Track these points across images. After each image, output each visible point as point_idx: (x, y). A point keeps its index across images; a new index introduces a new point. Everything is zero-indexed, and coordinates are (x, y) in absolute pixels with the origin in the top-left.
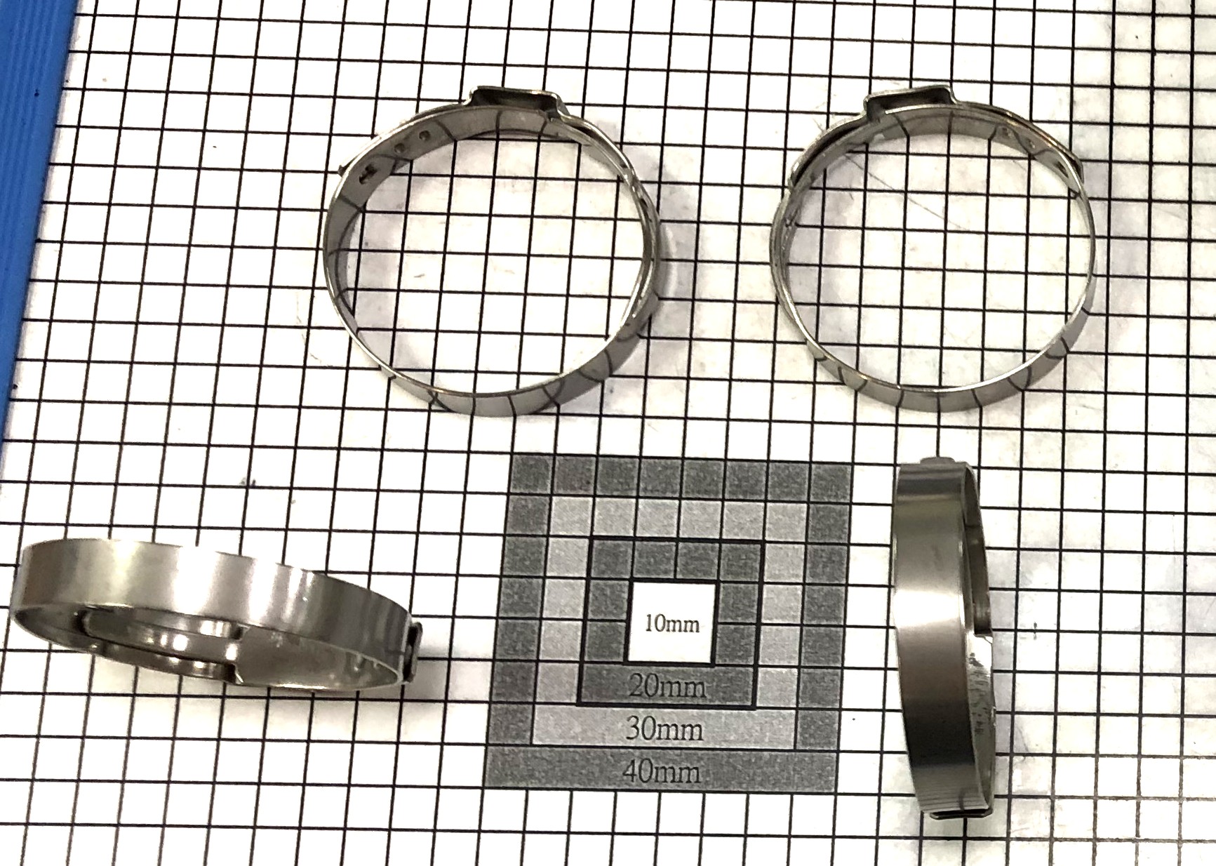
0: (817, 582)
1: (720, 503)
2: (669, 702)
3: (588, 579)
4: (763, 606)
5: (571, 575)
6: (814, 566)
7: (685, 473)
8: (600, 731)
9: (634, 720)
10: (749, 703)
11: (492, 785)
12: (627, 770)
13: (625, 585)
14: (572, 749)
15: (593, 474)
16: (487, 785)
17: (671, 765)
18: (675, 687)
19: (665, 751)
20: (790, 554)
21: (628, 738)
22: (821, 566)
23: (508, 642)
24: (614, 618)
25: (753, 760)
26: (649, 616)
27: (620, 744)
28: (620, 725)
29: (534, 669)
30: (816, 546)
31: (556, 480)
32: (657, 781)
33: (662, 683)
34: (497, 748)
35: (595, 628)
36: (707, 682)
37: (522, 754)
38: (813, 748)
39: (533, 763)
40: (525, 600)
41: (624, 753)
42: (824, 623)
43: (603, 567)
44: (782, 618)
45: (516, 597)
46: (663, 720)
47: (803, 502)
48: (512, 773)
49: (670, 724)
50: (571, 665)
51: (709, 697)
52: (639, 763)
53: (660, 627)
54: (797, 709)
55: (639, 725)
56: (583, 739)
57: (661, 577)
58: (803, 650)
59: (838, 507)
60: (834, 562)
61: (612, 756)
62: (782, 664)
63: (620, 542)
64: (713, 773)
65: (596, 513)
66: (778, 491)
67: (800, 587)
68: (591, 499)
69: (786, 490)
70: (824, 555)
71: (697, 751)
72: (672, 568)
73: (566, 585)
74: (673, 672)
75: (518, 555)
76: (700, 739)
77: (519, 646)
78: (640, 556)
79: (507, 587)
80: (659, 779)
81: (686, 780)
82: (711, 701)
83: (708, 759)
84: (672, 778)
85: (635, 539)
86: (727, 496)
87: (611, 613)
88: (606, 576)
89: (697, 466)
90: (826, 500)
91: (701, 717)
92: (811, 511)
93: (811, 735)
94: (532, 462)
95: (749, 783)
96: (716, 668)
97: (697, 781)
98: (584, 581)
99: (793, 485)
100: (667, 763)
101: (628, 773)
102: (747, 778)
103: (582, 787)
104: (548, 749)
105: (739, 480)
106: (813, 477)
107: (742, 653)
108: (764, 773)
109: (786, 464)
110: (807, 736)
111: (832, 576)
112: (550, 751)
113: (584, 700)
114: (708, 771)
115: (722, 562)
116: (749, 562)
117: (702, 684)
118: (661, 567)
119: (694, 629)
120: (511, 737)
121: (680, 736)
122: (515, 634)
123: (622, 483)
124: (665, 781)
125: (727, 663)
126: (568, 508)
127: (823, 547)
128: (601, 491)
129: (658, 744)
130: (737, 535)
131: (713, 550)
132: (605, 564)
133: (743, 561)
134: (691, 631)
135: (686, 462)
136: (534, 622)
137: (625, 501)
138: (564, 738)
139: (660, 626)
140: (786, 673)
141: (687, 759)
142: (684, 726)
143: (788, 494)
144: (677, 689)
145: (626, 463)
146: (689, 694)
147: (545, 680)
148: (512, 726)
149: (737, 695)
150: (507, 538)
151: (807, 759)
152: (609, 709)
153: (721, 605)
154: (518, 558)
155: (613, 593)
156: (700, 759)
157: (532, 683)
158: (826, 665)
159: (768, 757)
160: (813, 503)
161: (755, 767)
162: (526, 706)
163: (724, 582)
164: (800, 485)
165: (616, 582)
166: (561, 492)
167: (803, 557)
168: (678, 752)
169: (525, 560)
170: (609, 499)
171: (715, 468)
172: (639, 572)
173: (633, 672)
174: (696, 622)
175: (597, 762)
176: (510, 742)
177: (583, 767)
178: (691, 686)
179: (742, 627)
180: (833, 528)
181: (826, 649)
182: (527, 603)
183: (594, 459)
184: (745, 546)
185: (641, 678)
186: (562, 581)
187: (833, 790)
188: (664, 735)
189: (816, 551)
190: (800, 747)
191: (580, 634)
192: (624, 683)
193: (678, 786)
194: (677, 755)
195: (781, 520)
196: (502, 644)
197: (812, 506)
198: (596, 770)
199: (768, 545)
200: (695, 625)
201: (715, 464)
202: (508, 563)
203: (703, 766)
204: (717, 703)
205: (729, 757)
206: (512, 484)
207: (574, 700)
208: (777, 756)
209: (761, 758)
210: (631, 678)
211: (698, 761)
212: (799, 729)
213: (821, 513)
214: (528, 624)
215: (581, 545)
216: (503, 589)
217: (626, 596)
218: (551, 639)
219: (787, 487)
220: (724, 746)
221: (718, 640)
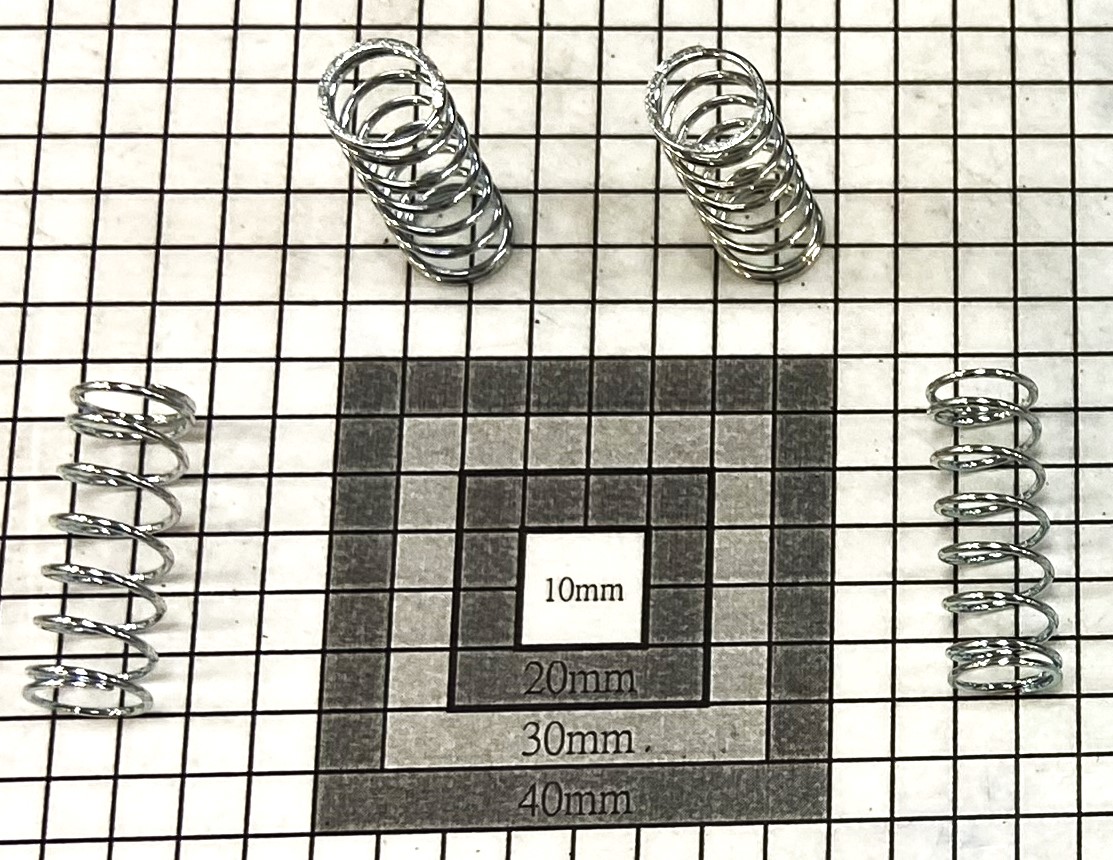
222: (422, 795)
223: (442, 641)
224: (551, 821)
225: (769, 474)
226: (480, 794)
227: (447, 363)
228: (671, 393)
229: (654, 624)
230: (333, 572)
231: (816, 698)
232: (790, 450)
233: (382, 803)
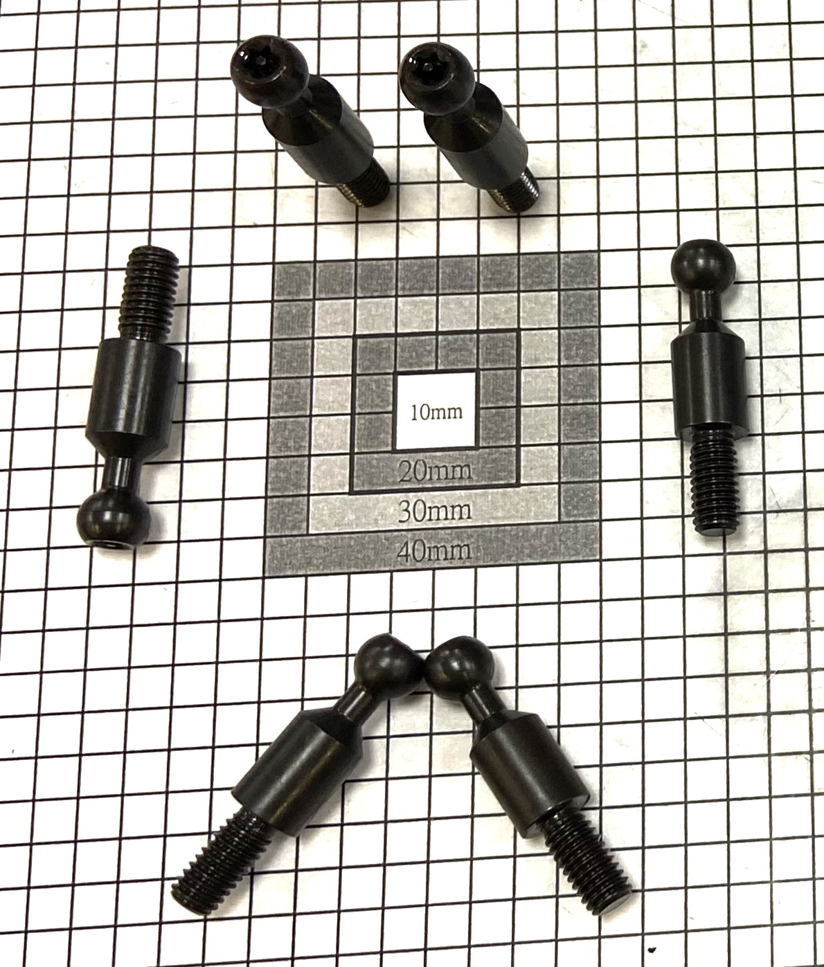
0: (572, 363)
1: (475, 296)
2: (438, 485)
3: (354, 375)
4: (522, 390)
5: (337, 373)
6: (568, 348)
7: (441, 271)
8: (374, 517)
9: (405, 505)
10: (514, 481)
11: (271, 575)
12: (401, 551)
13: (389, 379)
14: (347, 536)
15: (353, 277)
16: (267, 575)
17: (442, 544)
18: (443, 471)
19: (437, 531)
20: (545, 339)
21: (400, 521)
22: (574, 348)
23: (279, 440)
24: (381, 410)
25: (521, 534)
26: (414, 406)
27: (393, 528)
28: (392, 510)
29: (306, 463)
30: (568, 331)
31: (317, 286)
32: (430, 560)
33: (431, 468)
34: (275, 539)
35: (363, 421)
36: (473, 464)
37: (299, 544)
38: (577, 519)
39: (310, 552)
40: (294, 400)
41: (398, 536)
42: (581, 401)
43: (367, 363)
44: (540, 399)
45: (285, 397)
46: (433, 502)
47: (555, 290)
48: (291, 562)
49: (439, 506)
50: (342, 457)
51: (475, 478)
52: (412, 544)
53: (425, 417)
54: (559, 483)
55: (411, 509)
56: (357, 525)
57: (424, 369)
58: (562, 428)
59: (587, 293)
60: (586, 344)
61: (385, 539)
62: (542, 442)
63: (382, 339)
64: (484, 549)
65: (358, 313)
66: (529, 281)
67: (556, 370)
68: (352, 301)
69: (537, 280)
70: (576, 338)
71: (467, 530)
72: (434, 360)
73: (332, 383)
74: (440, 457)
75: (284, 358)
76: (469, 517)
77: (291, 444)
78: (403, 351)
79: (276, 389)
80: (432, 557)
81: (458, 556)
82: (477, 481)
83: (478, 535)
84: (444, 556)
85: (396, 335)
86: (482, 290)
87: (377, 406)
88: (371, 372)
89: (451, 264)
90: (576, 287)
91: (469, 497)
92: (562, 298)
93: (574, 508)
94: (293, 270)
95: (517, 556)
96: (481, 450)
97: (469, 558)
98: (350, 378)
99: (543, 275)
100: (439, 543)
101: (402, 554)
102: (516, 551)
103: (359, 570)
104: (324, 537)
105: (493, 274)
106: (562, 266)
107: (504, 434)
108: (532, 546)
109: (536, 256)
110: (569, 507)
111: (584, 357)
112: (326, 539)
113: (356, 489)
114: (478, 547)
115: (480, 351)
116: (507, 349)
117: (468, 466)
118: (423, 360)
119: (458, 415)
120: (288, 528)
121: (450, 516)
122: (287, 432)
123: (381, 284)
124: (438, 559)
125: (490, 445)
126: (330, 310)
127: (575, 331)
128: (362, 292)
129: (430, 525)
130: (492, 324)
131: (471, 340)
132: (369, 360)
133: (501, 349)
134: (455, 417)
135: (441, 261)
136: (304, 419)
137: (385, 300)
138: (339, 525)
139: (425, 415)
140: (548, 450)
141: (459, 537)
142: (453, 507)
143: (539, 284)
144: (445, 472)
145: (384, 265)
146: (455, 477)
147: (319, 473)
148: (288, 518)
149: (502, 474)
150: (274, 343)
151: (571, 529)
152: (381, 496)
153: (482, 392)
154: (285, 360)
155: (378, 387)
156: (470, 537)
157: (305, 476)
158: (585, 441)
159: (535, 530)
160: (563, 290)
161: (523, 540)
162: (301, 498)
163: (484, 370)
164: (550, 273)
165: (381, 377)
166: (323, 296)
167: (557, 341)
168: (449, 531)
169: (292, 362)
170: (369, 300)
171: (469, 264)
172: (402, 366)
173: (401, 460)
174: (459, 408)
175: (372, 546)
176: (287, 533)
177: (359, 552)
178: (458, 469)
179: (503, 410)
180: (584, 313)
181: (584, 425)
182: (296, 402)
183: (353, 263)
184: (501, 335)
185: (410, 465)
186: (329, 379)
187: (598, 557)
188: (434, 516)
189: (568, 334)
190: (564, 519)
191: (349, 427)
192: (393, 470)
193: (451, 563)
194: (448, 534)
195: (534, 308)
196: (274, 442)
197: (562, 293)
198: (371, 553)
199: (522, 333)
200: (458, 411)
201: (469, 261)
202: (276, 366)
203: (473, 543)
204: (484, 483)
205: (497, 532)
206: (275, 293)
207: (347, 489)
208: (543, 529)
209: (527, 531)
210: (400, 465)
211: (468, 538)
212: (562, 502)
213: (572, 299)
214: (298, 422)
215: (345, 344)
216: (273, 391)
217: (391, 389)
218: (322, 435)
219: (538, 277)
220: (493, 523)
221: (481, 424)
222: (334, 550)
223: (345, 449)
224: (419, 565)
225: (556, 331)
226: (372, 549)
227: (343, 264)
228: (491, 279)
229: (483, 434)
230: (272, 405)
231: (591, 479)
232: (570, 315)
233: (308, 556)
